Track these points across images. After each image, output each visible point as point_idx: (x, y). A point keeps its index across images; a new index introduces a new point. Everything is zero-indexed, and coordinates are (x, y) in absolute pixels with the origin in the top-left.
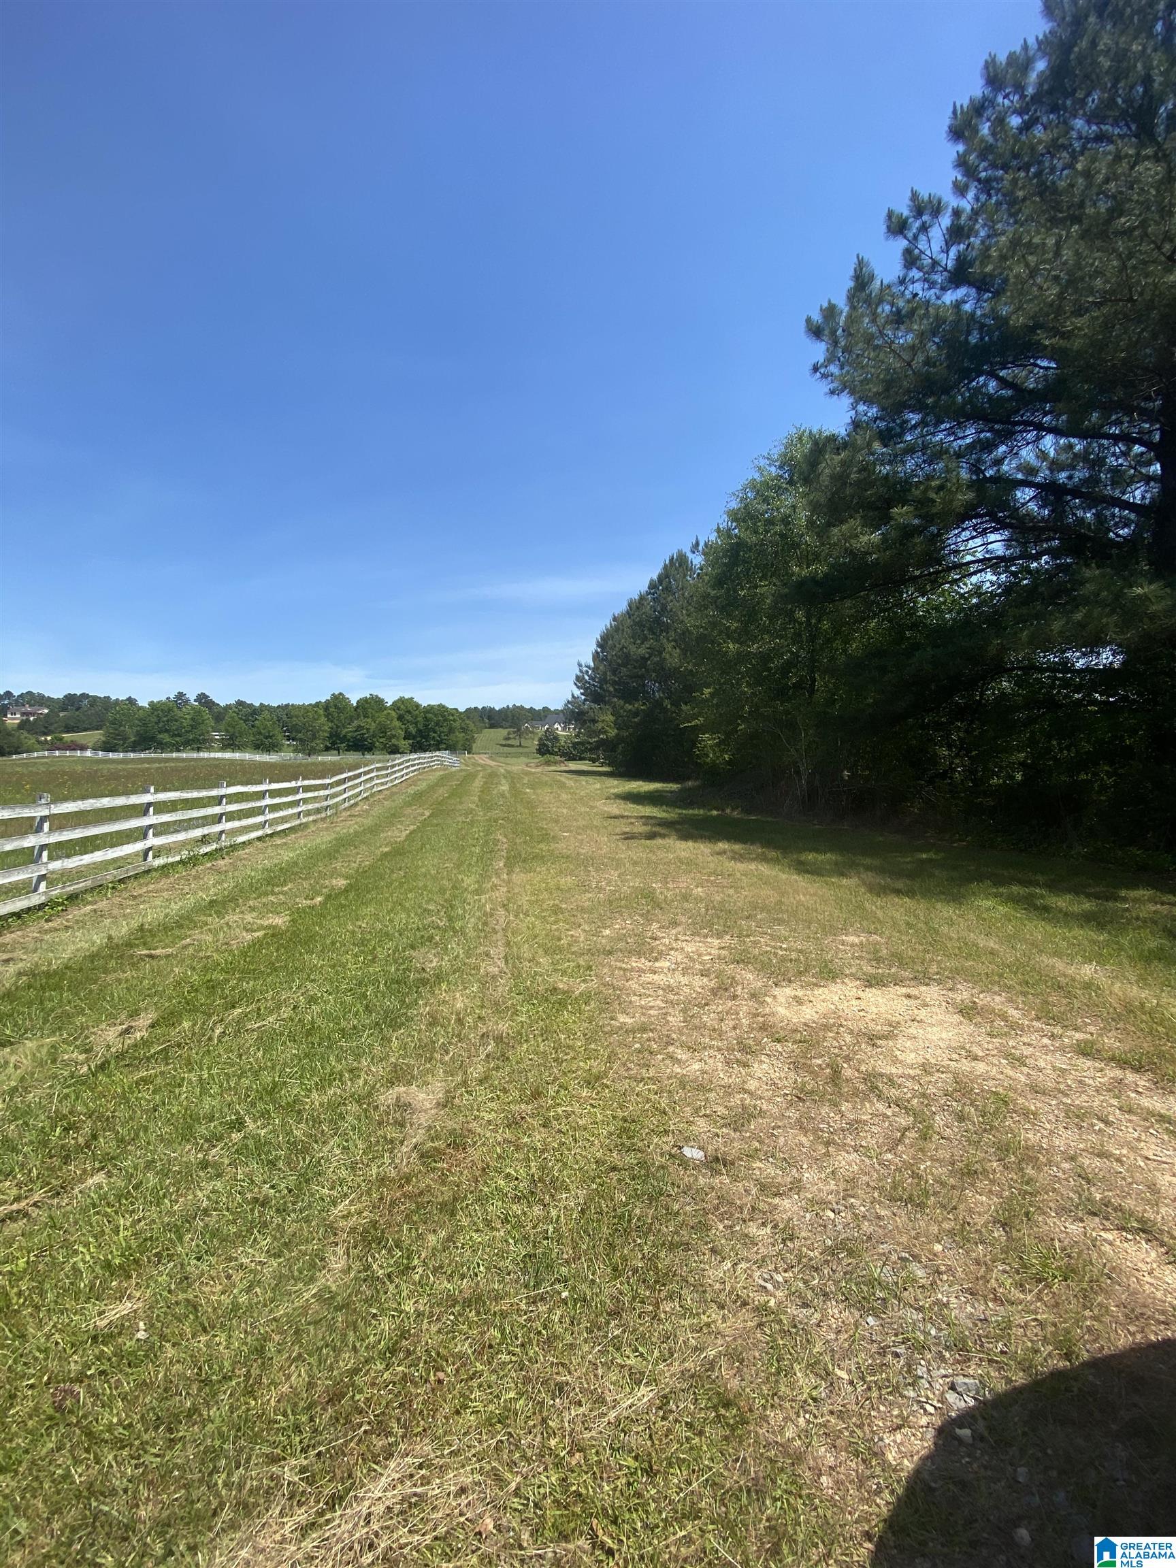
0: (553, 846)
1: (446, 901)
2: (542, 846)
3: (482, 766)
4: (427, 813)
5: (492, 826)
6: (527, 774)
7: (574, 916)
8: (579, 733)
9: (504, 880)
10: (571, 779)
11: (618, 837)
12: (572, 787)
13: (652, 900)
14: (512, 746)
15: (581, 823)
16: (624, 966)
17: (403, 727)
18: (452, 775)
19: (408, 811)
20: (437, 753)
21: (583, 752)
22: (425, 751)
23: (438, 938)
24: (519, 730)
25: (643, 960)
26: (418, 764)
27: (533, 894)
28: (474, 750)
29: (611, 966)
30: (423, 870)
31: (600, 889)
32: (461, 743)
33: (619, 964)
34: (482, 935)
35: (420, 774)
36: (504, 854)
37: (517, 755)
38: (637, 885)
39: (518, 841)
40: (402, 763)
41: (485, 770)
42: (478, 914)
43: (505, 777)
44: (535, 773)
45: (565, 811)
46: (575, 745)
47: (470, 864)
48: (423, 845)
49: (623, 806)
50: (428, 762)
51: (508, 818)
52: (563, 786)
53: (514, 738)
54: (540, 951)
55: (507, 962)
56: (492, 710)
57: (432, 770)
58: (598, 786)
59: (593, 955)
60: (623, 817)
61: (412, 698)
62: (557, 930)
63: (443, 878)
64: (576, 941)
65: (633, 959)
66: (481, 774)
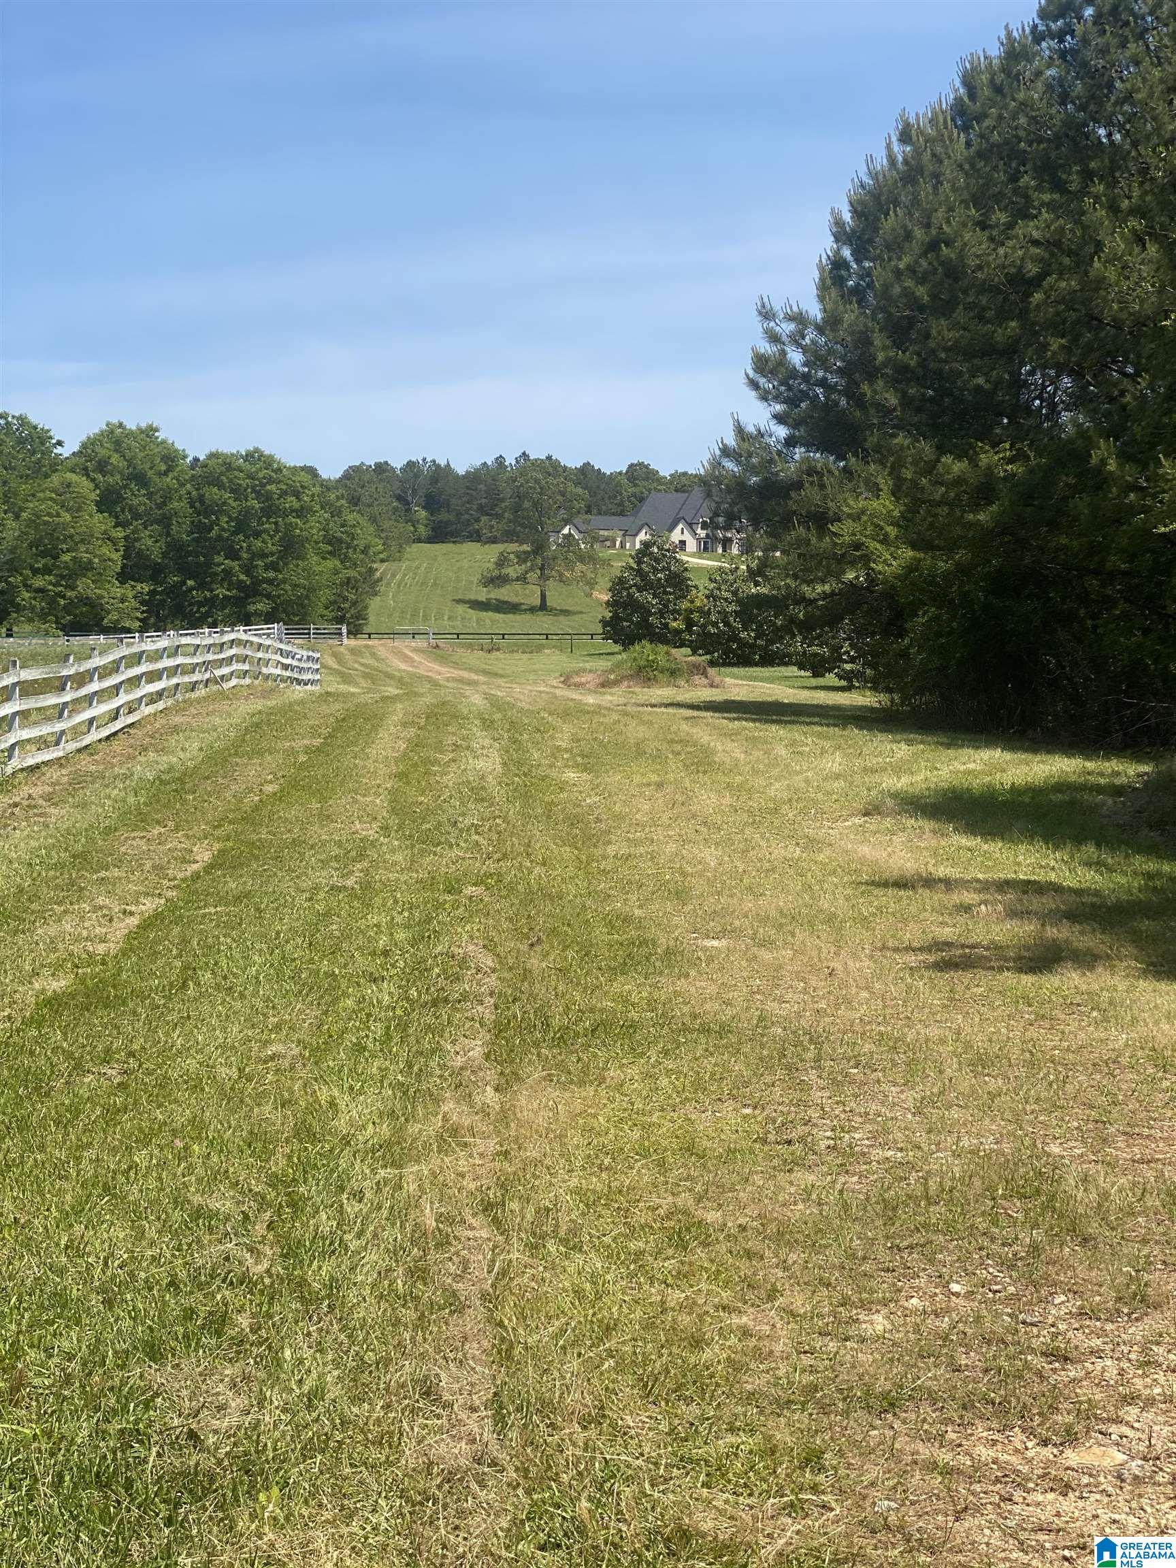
0: (668, 985)
1: (274, 1181)
2: (625, 985)
3: (401, 682)
4: (203, 854)
5: (439, 906)
6: (569, 712)
7: (749, 1255)
8: (764, 564)
9: (484, 1111)
10: (731, 735)
11: (912, 959)
12: (735, 768)
13: (1049, 1206)
14: (511, 608)
15: (775, 902)
16: (944, 1456)
17: (119, 533)
18: (290, 715)
19: (133, 844)
20: (240, 633)
21: (778, 634)
22: (194, 623)
23: (244, 1321)
24: (539, 548)
25: (1018, 1437)
26: (173, 671)
27: (593, 1165)
28: (372, 623)
29: (893, 1455)
30: (192, 1064)
31: (847, 1158)
32: (325, 595)
33: (925, 1451)
34: (409, 1315)
35: (179, 709)
36: (485, 1011)
37: (532, 644)
38: (989, 1144)
39: (535, 963)
40: (115, 667)
41: (412, 695)
42: (392, 1234)
43: (487, 724)
44: (598, 710)
45: (710, 855)
46: (750, 608)
47: (360, 1048)
48: (189, 973)
49: (929, 841)
50: (206, 665)
51: (500, 877)
52: (702, 762)
53: (522, 579)
54: (627, 1389)
55: (500, 1420)
56: (440, 473)
57: (222, 694)
58: (835, 762)
59: (825, 1409)
60: (929, 882)
61: (150, 431)
62: (688, 1306)
63: (259, 1098)
64: (760, 1355)
65: (980, 1431)
66: (398, 712)
